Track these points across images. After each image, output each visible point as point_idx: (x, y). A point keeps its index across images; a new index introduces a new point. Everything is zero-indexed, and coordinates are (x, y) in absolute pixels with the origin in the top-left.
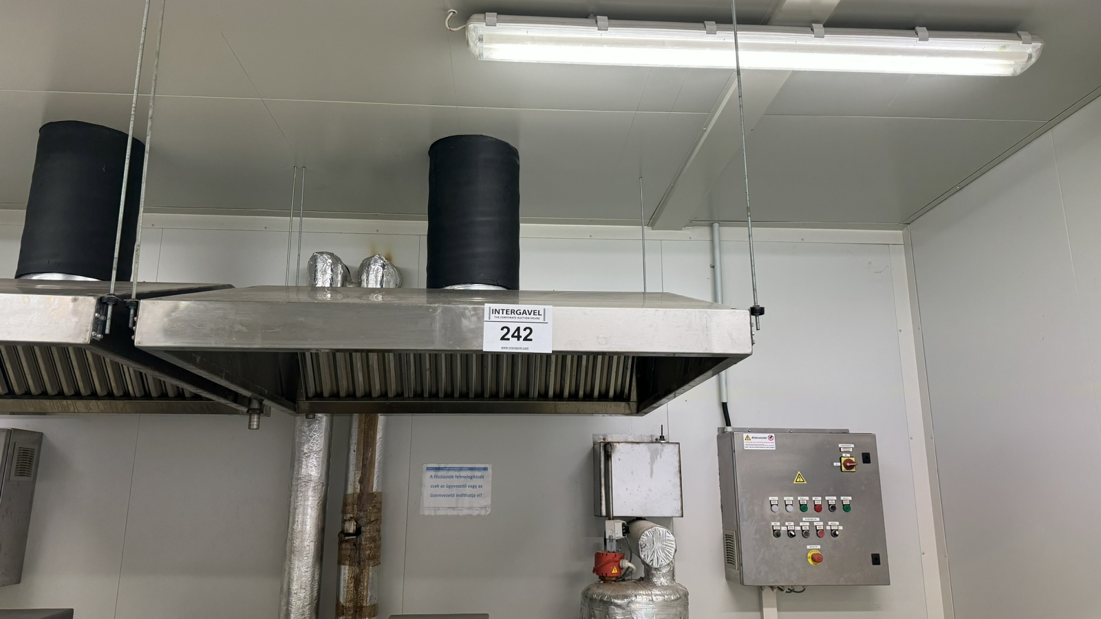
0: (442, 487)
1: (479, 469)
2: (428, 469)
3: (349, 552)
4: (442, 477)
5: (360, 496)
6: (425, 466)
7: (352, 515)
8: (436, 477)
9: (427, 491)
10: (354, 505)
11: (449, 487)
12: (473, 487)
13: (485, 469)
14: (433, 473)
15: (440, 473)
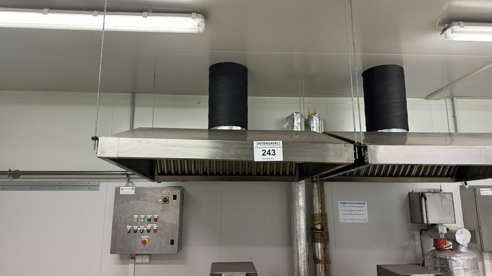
0: (347, 210)
1: (362, 203)
2: (340, 203)
3: (319, 237)
4: (346, 206)
5: (322, 214)
6: (339, 202)
7: (319, 222)
8: (344, 206)
9: (341, 213)
10: (319, 218)
11: (350, 211)
12: (360, 211)
13: (365, 203)
14: (342, 205)
15: (345, 205)
